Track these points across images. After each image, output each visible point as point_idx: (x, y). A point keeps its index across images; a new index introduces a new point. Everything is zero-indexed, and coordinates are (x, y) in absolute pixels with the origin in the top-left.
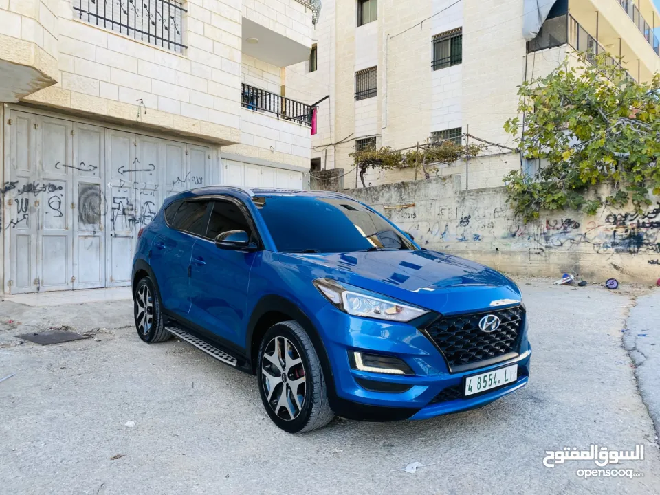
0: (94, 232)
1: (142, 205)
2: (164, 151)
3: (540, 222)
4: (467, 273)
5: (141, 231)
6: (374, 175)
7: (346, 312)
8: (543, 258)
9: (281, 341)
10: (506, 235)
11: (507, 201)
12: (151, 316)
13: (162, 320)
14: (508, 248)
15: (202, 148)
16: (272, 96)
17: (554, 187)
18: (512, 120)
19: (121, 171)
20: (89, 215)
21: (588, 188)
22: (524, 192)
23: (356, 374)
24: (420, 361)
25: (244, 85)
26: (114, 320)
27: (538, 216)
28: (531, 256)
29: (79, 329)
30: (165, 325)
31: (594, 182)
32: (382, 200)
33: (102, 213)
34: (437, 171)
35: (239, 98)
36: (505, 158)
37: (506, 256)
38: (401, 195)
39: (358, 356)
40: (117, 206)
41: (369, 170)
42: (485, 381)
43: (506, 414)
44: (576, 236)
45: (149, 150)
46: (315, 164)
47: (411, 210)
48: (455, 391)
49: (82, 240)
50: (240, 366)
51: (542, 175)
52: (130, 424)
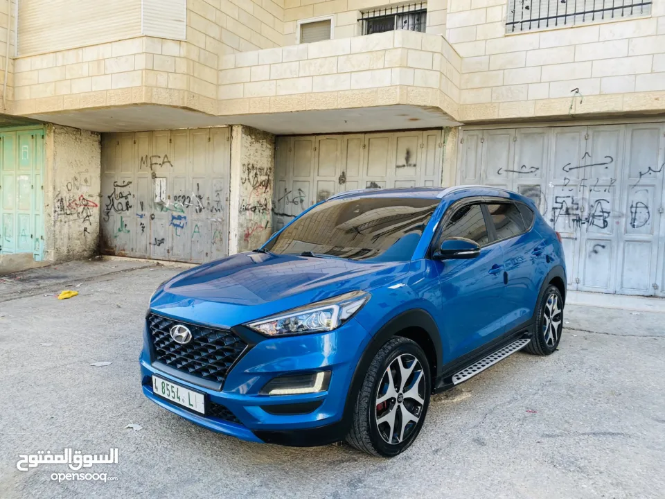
1: (592, 203)
2: (628, 137)
19: (567, 168)
40: (558, 205)
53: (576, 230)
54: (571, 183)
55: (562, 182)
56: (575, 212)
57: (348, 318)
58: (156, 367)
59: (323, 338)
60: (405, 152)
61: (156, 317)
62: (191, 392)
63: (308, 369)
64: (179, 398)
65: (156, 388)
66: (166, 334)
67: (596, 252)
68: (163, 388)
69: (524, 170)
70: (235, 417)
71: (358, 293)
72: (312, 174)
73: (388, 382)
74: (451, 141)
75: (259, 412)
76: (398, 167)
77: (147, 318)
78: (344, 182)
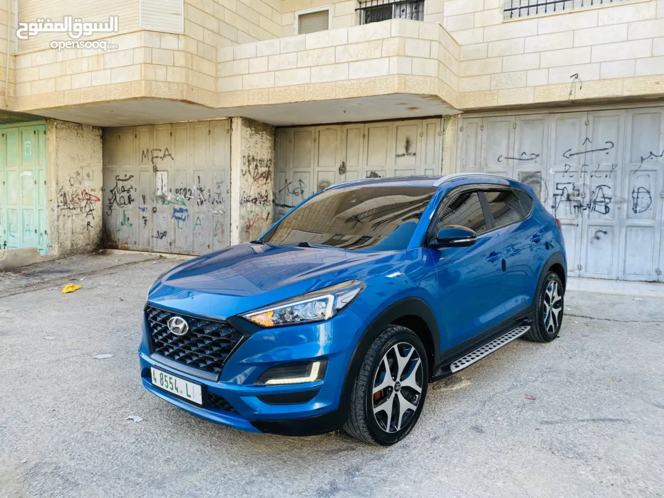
1: (593, 189)
2: (629, 123)
19: (567, 155)
40: (560, 192)
45: (606, 127)
53: (577, 216)
54: (571, 169)
55: (563, 169)
56: (576, 198)
57: (343, 308)
58: (154, 360)
59: (319, 328)
60: (405, 141)
61: (154, 309)
62: (189, 383)
63: (305, 359)
64: (177, 389)
65: (155, 380)
66: (163, 326)
67: (598, 238)
68: (161, 379)
69: (524, 157)
70: (232, 408)
71: (353, 282)
72: (312, 165)
73: (385, 371)
74: (450, 129)
75: (255, 402)
76: (398, 156)
77: (145, 310)
78: (344, 172)
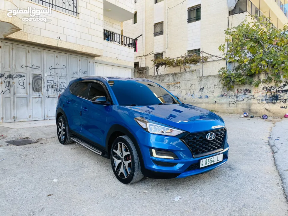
0: (39, 95)
1: (60, 83)
2: (70, 59)
3: (234, 90)
4: (202, 114)
5: (60, 95)
6: (162, 70)
7: (148, 132)
8: (236, 106)
9: (121, 144)
10: (219, 96)
11: (220, 81)
12: (64, 133)
13: (69, 135)
14: (220, 102)
15: (86, 58)
16: (117, 35)
17: (240, 74)
18: (222, 45)
19: (51, 68)
20: (37, 88)
21: (255, 75)
22: (227, 77)
23: (153, 159)
24: (180, 153)
25: (104, 30)
26: (48, 134)
27: (233, 88)
28: (230, 105)
29: (33, 139)
30: (71, 137)
31: (257, 73)
32: (166, 81)
33: (43, 87)
34: (190, 68)
35: (102, 36)
36: (219, 62)
37: (220, 105)
38: (174, 78)
39: (154, 151)
40: (49, 84)
41: (160, 67)
42: (209, 161)
43: (218, 175)
44: (249, 96)
45: (63, 60)
46: (136, 64)
47: (178, 85)
48: (196, 166)
49: (34, 99)
50: (103, 155)
51: (235, 69)
52: (55, 180)
53: (56, 94)
54: (53, 75)
56: (55, 87)
